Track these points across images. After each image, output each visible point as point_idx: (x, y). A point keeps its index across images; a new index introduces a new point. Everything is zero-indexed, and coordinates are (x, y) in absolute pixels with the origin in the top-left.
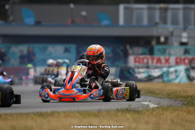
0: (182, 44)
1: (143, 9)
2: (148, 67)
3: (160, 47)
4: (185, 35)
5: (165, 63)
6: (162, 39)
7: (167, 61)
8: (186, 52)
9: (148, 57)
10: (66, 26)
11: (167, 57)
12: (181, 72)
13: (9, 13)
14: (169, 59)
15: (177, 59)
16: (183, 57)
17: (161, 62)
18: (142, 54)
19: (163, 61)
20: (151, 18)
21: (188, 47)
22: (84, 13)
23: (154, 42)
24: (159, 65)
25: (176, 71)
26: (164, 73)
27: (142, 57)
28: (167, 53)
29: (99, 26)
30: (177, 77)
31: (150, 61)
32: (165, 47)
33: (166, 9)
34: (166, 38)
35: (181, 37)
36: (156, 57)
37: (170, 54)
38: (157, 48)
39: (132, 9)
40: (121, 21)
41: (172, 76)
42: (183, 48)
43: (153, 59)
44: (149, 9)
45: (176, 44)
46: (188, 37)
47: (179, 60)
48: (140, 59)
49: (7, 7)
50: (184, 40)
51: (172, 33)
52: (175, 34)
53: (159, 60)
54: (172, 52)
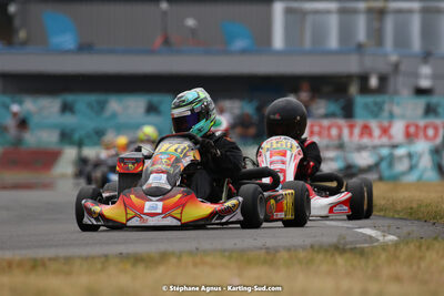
0: (420, 92)
1: (328, 12)
2: (341, 147)
3: (369, 99)
4: (426, 70)
5: (380, 137)
6: (374, 82)
7: (385, 131)
8: (430, 110)
9: (341, 122)
10: (151, 52)
11: (386, 123)
12: (420, 156)
13: (17, 22)
14: (390, 126)
15: (407, 127)
16: (422, 123)
17: (370, 134)
18: (326, 116)
19: (377, 132)
20: (346, 33)
21: (434, 99)
22: (190, 22)
23: (353, 89)
24: (366, 141)
25: (410, 156)
26: (382, 159)
27: (326, 122)
28: (386, 114)
29: (226, 52)
30: (412, 168)
31: (346, 132)
32: (379, 99)
33: (381, 13)
34: (383, 79)
35: (417, 75)
36: (359, 122)
37: (392, 116)
38: (361, 101)
39: (304, 14)
40: (278, 42)
41: (401, 167)
42: (422, 102)
43: (351, 127)
44: (342, 12)
45: (406, 92)
46: (434, 77)
47: (412, 130)
48: (321, 127)
49: (12, 9)
50: (425, 83)
51: (396, 66)
52: (403, 68)
53: (366, 130)
54: (397, 110)
